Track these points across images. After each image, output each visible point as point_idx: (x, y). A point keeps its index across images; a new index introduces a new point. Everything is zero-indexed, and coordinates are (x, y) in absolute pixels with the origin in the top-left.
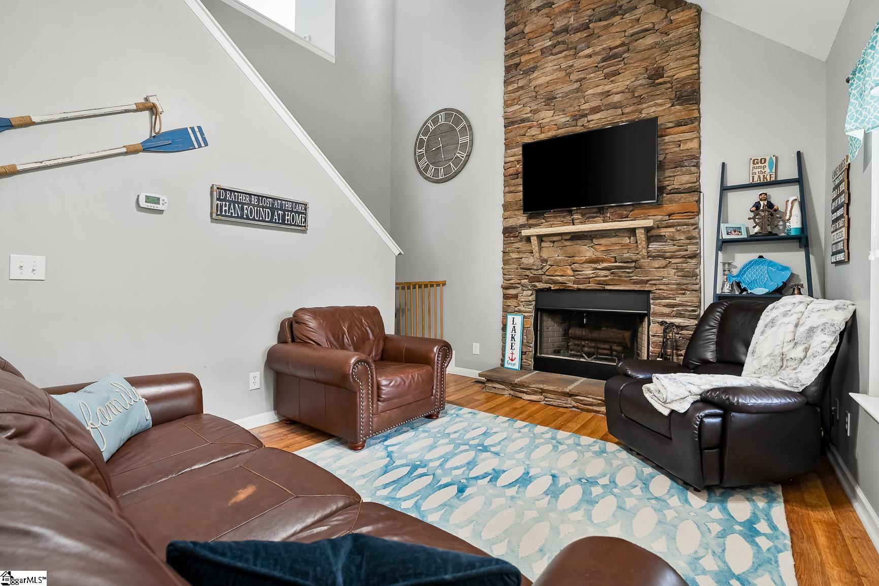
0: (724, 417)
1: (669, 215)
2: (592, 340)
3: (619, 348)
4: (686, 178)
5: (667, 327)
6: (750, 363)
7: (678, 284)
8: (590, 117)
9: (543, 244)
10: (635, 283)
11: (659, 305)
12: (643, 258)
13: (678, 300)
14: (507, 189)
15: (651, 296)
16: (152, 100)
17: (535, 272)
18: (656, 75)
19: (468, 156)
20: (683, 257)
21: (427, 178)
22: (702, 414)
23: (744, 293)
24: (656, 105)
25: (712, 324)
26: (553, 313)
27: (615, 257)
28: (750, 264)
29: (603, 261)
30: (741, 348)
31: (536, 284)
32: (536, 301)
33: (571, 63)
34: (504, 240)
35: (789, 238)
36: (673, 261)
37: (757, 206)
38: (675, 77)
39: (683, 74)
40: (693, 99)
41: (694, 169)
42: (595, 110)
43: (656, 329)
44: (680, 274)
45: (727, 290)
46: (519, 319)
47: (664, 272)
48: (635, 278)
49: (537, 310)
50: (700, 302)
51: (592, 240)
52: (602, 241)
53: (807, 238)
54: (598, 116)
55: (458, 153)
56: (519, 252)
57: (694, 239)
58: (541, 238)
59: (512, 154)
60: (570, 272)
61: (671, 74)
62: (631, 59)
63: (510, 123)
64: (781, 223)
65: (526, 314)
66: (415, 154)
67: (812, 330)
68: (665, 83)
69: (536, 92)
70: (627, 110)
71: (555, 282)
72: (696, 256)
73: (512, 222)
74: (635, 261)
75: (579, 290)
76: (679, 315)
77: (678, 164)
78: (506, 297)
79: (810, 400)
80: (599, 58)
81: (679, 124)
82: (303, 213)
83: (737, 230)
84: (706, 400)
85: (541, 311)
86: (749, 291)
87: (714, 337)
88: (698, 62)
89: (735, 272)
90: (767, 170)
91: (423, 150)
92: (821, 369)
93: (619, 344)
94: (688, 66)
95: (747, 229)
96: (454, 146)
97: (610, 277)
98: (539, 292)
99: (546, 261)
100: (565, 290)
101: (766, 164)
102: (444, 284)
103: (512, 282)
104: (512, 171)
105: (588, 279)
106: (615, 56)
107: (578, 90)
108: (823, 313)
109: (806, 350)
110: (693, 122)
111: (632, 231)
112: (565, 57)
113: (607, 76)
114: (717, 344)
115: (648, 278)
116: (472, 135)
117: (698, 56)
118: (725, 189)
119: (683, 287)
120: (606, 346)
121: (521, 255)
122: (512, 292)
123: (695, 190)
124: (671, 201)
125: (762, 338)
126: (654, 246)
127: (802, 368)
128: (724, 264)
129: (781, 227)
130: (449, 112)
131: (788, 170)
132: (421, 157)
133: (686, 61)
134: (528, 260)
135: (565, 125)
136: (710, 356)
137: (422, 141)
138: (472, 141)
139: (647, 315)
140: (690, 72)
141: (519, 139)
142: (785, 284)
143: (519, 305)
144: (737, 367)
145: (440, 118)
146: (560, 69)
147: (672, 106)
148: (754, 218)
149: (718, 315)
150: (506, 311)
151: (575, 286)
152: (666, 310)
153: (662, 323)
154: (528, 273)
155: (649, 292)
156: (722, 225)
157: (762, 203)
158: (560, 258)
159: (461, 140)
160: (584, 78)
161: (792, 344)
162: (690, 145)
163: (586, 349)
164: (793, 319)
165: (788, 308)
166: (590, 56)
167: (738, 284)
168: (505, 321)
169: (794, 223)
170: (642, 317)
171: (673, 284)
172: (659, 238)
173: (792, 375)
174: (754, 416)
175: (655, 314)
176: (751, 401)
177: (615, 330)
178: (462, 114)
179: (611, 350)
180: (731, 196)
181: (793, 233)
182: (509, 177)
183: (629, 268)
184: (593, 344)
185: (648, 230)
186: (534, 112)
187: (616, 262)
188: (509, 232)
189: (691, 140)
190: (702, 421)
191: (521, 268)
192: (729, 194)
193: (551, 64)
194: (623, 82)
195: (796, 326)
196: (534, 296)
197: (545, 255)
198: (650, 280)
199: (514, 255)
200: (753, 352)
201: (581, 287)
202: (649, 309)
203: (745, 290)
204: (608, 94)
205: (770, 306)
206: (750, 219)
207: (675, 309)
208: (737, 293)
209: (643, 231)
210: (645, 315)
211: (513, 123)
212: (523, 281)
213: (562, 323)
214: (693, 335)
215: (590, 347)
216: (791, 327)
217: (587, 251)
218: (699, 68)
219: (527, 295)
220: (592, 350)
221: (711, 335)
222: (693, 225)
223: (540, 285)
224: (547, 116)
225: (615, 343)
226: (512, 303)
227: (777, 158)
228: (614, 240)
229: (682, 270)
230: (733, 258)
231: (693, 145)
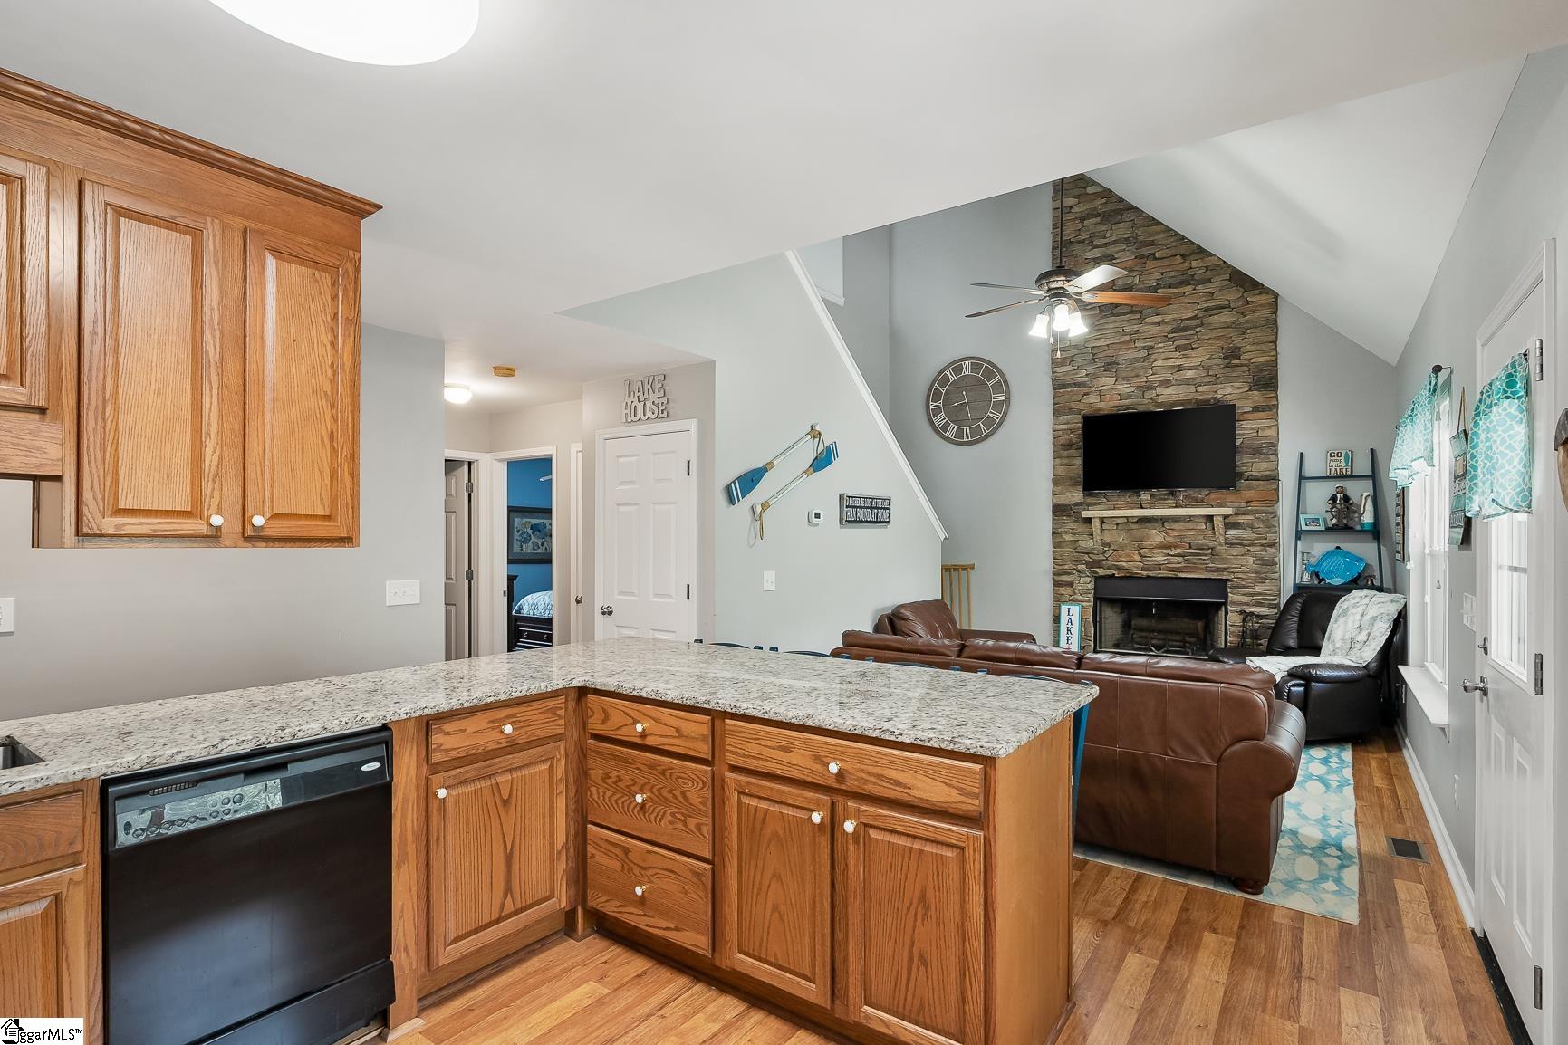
0: (1307, 686)
1: (1248, 502)
2: (1160, 631)
3: (1193, 640)
4: (1264, 465)
5: (1246, 616)
6: (1326, 647)
7: (1256, 573)
8: (1159, 391)
9: (1105, 526)
10: (1211, 571)
11: (1237, 593)
12: (1221, 545)
13: (1257, 590)
14: (1058, 461)
15: (1229, 584)
16: (818, 428)
17: (1096, 557)
18: (1232, 354)
19: (1004, 417)
20: (1262, 545)
21: (946, 439)
22: (1290, 684)
23: (1323, 583)
24: (1232, 387)
25: (1293, 614)
26: (1112, 602)
27: (1190, 544)
28: (1329, 554)
29: (1176, 546)
30: (1319, 634)
31: (1097, 570)
32: (1095, 589)
33: (1136, 328)
34: (1053, 520)
35: (1363, 531)
36: (1252, 549)
37: (1334, 498)
38: (1253, 361)
39: (1261, 359)
40: (1271, 387)
41: (1272, 457)
42: (1166, 384)
43: (1234, 618)
44: (1258, 562)
45: (1306, 578)
46: (1075, 610)
47: (1242, 560)
48: (1210, 565)
49: (1096, 599)
50: (1280, 591)
51: (1163, 523)
52: (1175, 526)
53: (1378, 532)
54: (1169, 391)
55: (991, 413)
56: (1074, 534)
57: (1272, 526)
58: (1103, 520)
59: (1065, 422)
60: (1138, 558)
61: (1248, 357)
62: (1206, 335)
63: (1058, 385)
64: (1357, 515)
65: (1084, 604)
66: (928, 407)
67: (1374, 619)
68: (1242, 365)
69: (1094, 355)
70: (1201, 389)
71: (1119, 569)
72: (1274, 544)
73: (1063, 499)
74: (1212, 549)
75: (1148, 577)
76: (1258, 604)
77: (1257, 451)
78: (1057, 584)
79: (1371, 673)
80: (1169, 328)
81: (1256, 409)
82: (887, 509)
83: (1316, 521)
84: (1292, 674)
85: (1099, 599)
86: (1327, 581)
87: (1295, 625)
88: (1275, 349)
89: (1313, 561)
90: (1343, 464)
91: (940, 404)
92: (1379, 649)
93: (1191, 635)
94: (1265, 351)
95: (1325, 520)
96: (985, 404)
97: (1183, 565)
98: (1098, 579)
99: (1108, 545)
100: (1131, 577)
101: (1343, 458)
102: (972, 567)
103: (1066, 567)
104: (1063, 440)
105: (1159, 566)
106: (1187, 329)
107: (1145, 359)
108: (1382, 605)
109: (1369, 634)
110: (1271, 409)
111: (1210, 518)
112: (1129, 321)
113: (1178, 349)
114: (1299, 632)
115: (1225, 566)
116: (1008, 393)
117: (1275, 342)
118: (1302, 478)
119: (1263, 575)
120: (1178, 638)
121: (1077, 537)
122: (1065, 578)
123: (1273, 478)
124: (1250, 488)
125: (1335, 626)
126: (1232, 533)
127: (1366, 648)
128: (1303, 553)
129: (1356, 519)
130: (977, 362)
131: (1363, 467)
132: (937, 413)
133: (1264, 347)
134: (1086, 543)
135: (1129, 396)
136: (1292, 643)
137: (937, 393)
138: (1008, 399)
139: (1225, 604)
140: (1267, 359)
141: (1073, 405)
142: (1360, 575)
143: (1075, 594)
144: (1316, 650)
145: (964, 367)
146: (1124, 333)
147: (1250, 390)
148: (1331, 511)
149: (1298, 606)
150: (1058, 600)
151: (1145, 573)
152: (1245, 599)
153: (1242, 612)
154: (1086, 557)
155: (1227, 580)
156: (1301, 516)
157: (1338, 495)
158: (1124, 542)
159: (995, 398)
160: (1152, 347)
161: (1358, 630)
162: (1267, 433)
163: (1154, 642)
164: (1360, 610)
165: (1356, 601)
166: (1159, 324)
167: (1317, 575)
168: (1057, 611)
169: (1368, 518)
170: (1217, 606)
171: (1252, 573)
172: (1236, 525)
173: (1358, 655)
174: (1328, 685)
175: (1234, 603)
176: (1325, 673)
177: (1185, 620)
178: (995, 366)
179: (1184, 641)
180: (1309, 485)
181: (1367, 528)
182: (1060, 448)
183: (1206, 555)
184: (1160, 636)
185: (1226, 517)
186: (1093, 376)
187: (1190, 548)
188: (1059, 510)
189: (1270, 427)
190: (1289, 690)
191: (1076, 552)
192: (1308, 484)
193: (1111, 326)
194: (1197, 357)
195: (1362, 615)
196: (1093, 583)
197: (1107, 539)
198: (1229, 568)
199: (1068, 537)
200: (1329, 638)
201: (1151, 574)
202: (1226, 597)
203: (1323, 580)
204: (1180, 368)
205: (1343, 598)
206: (1327, 511)
207: (1254, 598)
208: (1316, 582)
209: (1221, 519)
210: (1223, 604)
211: (1064, 386)
212: (1080, 567)
213: (1121, 613)
214: (1276, 624)
215: (1159, 639)
216: (1358, 617)
217: (1156, 536)
218: (1276, 355)
219: (1086, 583)
220: (1160, 642)
221: (1293, 624)
222: (1272, 513)
223: (1101, 572)
224: (1107, 382)
225: (1187, 634)
226: (1063, 590)
227: (1352, 452)
228: (1188, 525)
229: (1261, 559)
230: (1312, 548)
231: (1272, 432)
